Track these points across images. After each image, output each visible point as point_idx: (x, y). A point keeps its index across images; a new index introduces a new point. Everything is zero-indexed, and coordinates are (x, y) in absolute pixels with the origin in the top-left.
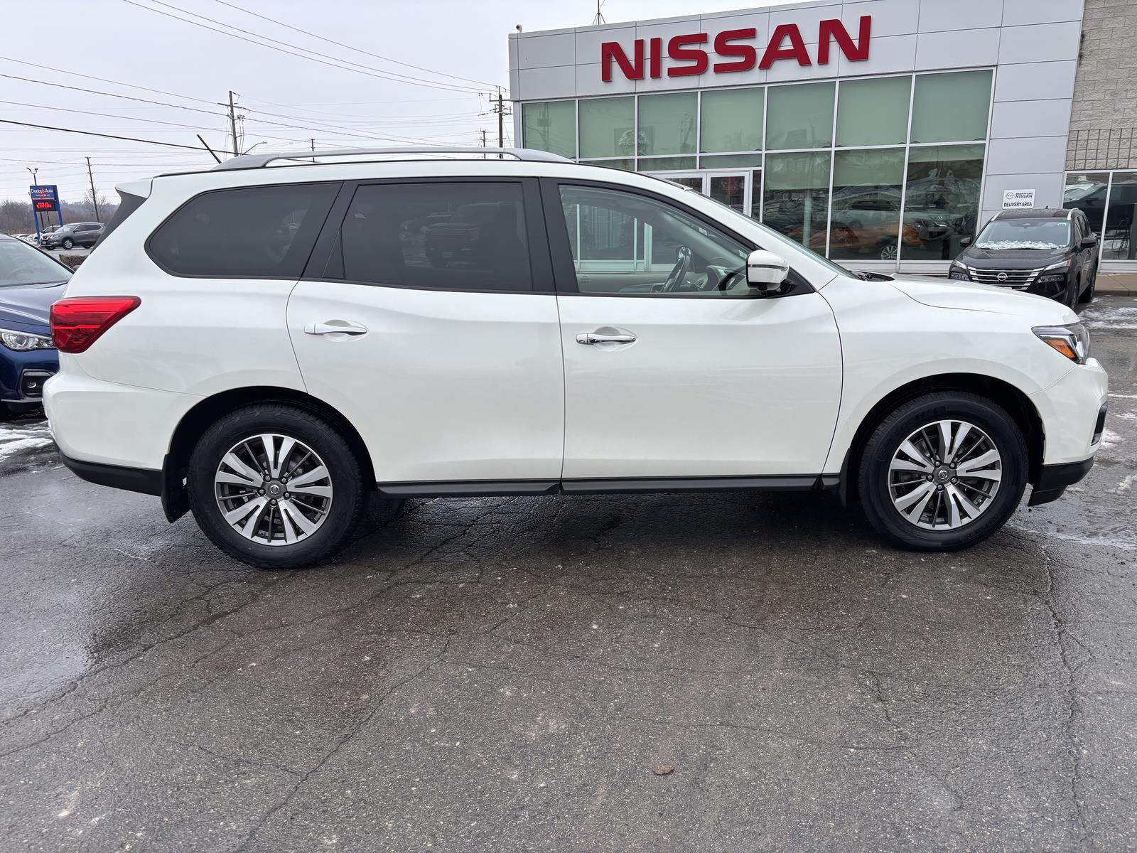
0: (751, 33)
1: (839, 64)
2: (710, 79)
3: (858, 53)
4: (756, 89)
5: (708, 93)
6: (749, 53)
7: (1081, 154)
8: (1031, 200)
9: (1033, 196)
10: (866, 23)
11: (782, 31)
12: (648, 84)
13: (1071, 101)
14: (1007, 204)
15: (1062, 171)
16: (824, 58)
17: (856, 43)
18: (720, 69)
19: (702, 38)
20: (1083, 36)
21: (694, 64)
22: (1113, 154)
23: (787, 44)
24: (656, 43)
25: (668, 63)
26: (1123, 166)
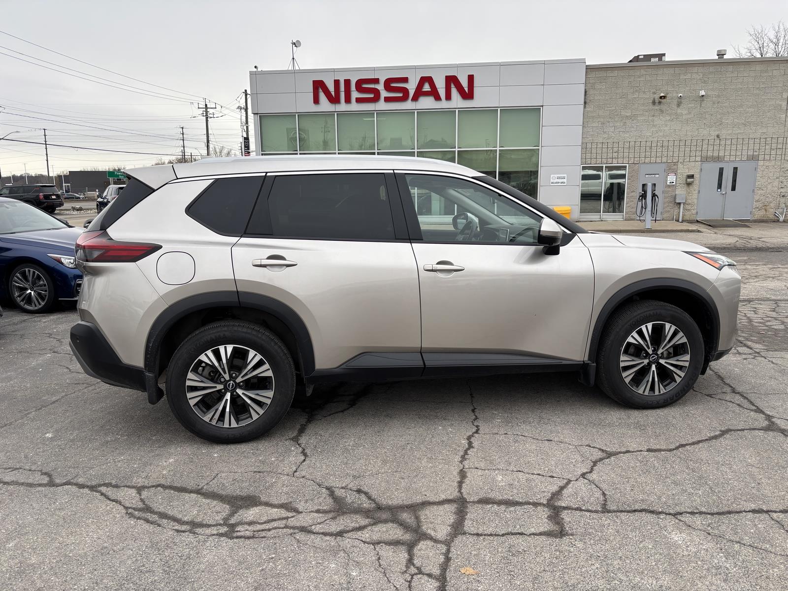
0: (405, 80)
1: (457, 101)
2: (382, 105)
3: (468, 95)
4: (410, 113)
5: (381, 113)
6: (405, 91)
7: (588, 156)
8: (565, 180)
9: (566, 178)
10: (471, 78)
11: (423, 80)
12: (343, 107)
13: (581, 127)
14: (552, 183)
15: (580, 164)
16: (448, 97)
17: (466, 89)
18: (387, 100)
19: (376, 81)
20: (586, 92)
21: (372, 96)
22: (605, 156)
23: (427, 88)
24: (348, 82)
25: (355, 95)
26: (610, 162)
